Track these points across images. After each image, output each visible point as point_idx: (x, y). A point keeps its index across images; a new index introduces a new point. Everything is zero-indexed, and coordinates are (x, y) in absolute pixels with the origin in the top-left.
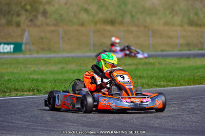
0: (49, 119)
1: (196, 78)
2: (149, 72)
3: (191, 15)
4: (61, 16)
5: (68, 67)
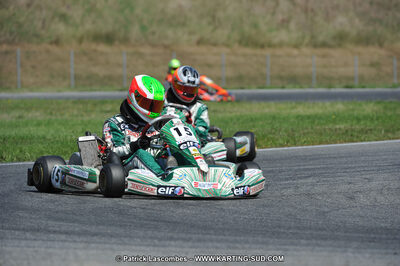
3: (247, 28)
4: (20, 25)
5: (30, 115)
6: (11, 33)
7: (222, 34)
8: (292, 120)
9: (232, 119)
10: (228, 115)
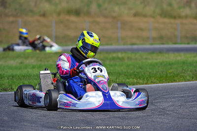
0: (6, 118)
1: (169, 75)
2: (116, 68)
3: (165, 6)
5: (28, 61)
6: (16, 10)
7: (149, 10)
8: (195, 64)
9: (157, 64)
10: (155, 61)
